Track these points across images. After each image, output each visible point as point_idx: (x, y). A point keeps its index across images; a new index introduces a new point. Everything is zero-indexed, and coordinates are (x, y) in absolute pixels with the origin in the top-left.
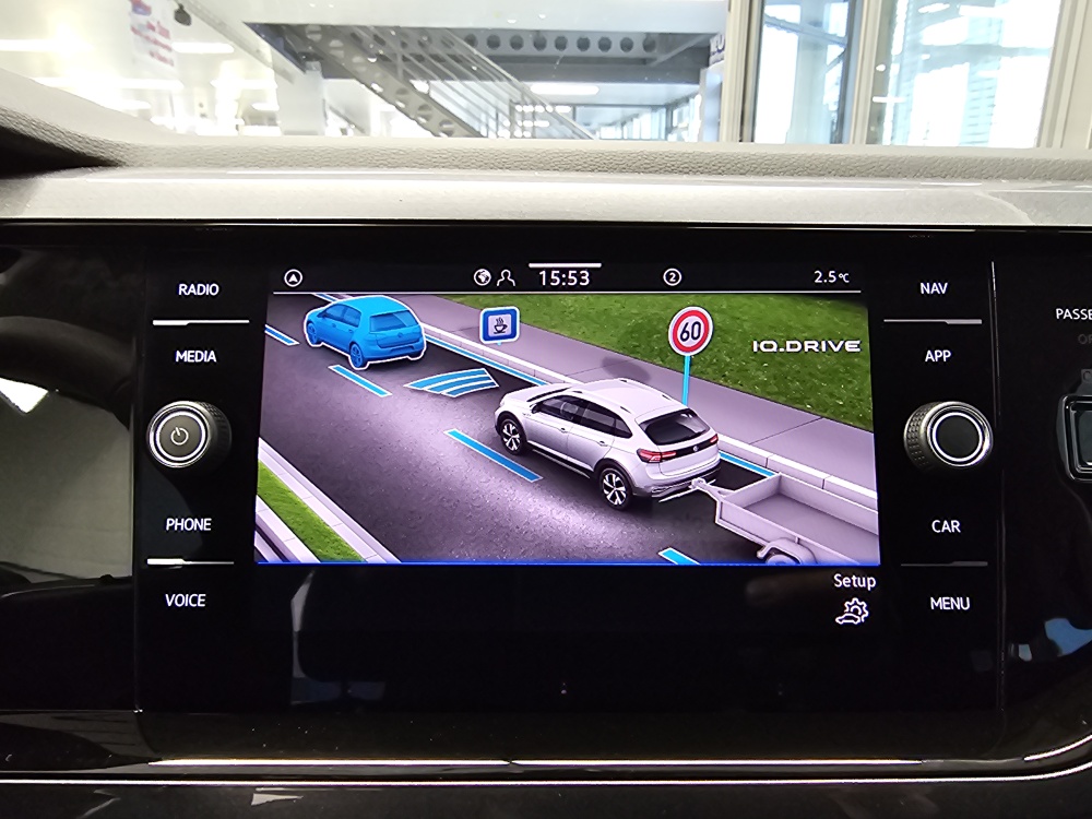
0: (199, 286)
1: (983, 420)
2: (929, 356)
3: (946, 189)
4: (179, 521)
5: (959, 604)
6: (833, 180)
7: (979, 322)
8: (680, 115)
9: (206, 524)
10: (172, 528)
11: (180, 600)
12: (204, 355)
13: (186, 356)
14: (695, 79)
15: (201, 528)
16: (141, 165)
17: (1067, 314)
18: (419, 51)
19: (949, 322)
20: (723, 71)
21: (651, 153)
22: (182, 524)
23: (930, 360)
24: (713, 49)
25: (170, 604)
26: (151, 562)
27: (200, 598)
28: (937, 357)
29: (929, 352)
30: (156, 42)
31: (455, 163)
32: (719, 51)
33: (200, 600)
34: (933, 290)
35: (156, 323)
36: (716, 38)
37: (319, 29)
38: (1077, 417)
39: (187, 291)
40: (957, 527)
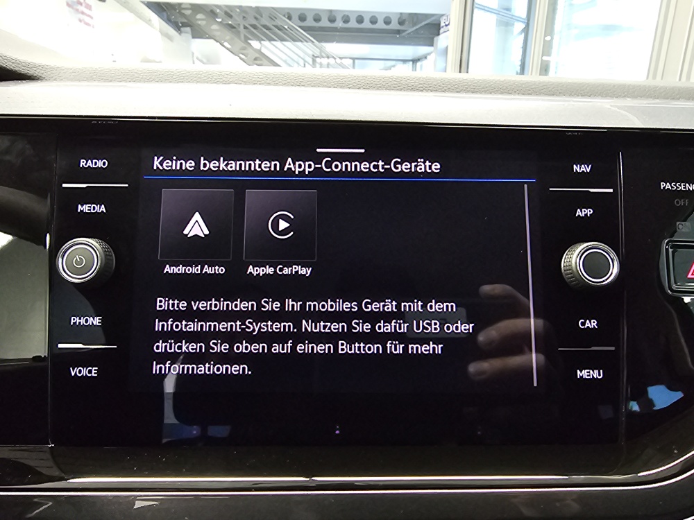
0: (94, 161)
1: (613, 255)
2: (578, 213)
3: (590, 103)
4: (80, 319)
5: (596, 374)
6: (517, 97)
7: (611, 190)
8: (421, 66)
9: (98, 321)
10: (75, 323)
11: (80, 372)
12: (97, 208)
13: (85, 208)
14: (431, 43)
15: (95, 324)
16: (55, 80)
17: (668, 186)
18: (254, 22)
19: (592, 190)
20: (448, 39)
21: (398, 77)
22: (81, 321)
23: (579, 215)
24: (442, 24)
25: (73, 374)
26: (60, 346)
27: (94, 370)
28: (583, 213)
29: (579, 210)
30: (83, 13)
31: (268, 82)
32: (446, 25)
33: (93, 372)
34: (582, 169)
35: (64, 185)
36: (444, 17)
37: (189, 7)
38: (673, 253)
39: (86, 164)
40: (595, 324)
